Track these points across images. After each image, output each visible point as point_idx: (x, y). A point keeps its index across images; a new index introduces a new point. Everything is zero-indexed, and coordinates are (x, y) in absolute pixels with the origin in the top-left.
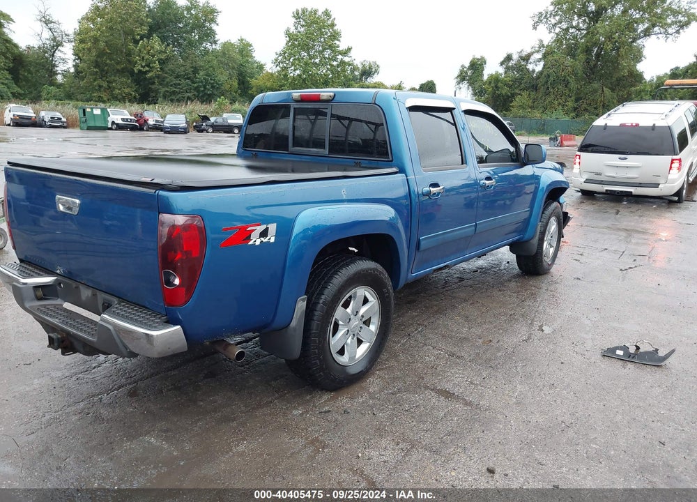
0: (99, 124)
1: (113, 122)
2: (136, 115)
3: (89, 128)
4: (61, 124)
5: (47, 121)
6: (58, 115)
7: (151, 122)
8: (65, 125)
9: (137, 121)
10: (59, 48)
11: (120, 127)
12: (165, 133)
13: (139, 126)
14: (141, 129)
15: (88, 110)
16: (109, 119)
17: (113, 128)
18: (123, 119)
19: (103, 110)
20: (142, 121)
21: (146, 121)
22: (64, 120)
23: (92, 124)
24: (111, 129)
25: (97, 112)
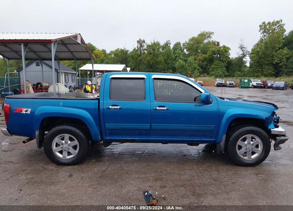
0: (246, 86)
1: (253, 85)
2: (263, 82)
3: (242, 87)
4: (233, 86)
5: (228, 84)
6: (233, 82)
7: (269, 85)
8: (234, 86)
9: (263, 85)
10: (245, 57)
11: (255, 87)
12: (273, 89)
13: (264, 86)
14: (264, 88)
15: (243, 80)
16: (251, 83)
17: (252, 87)
18: (257, 84)
19: (248, 80)
20: (265, 84)
21: (267, 84)
22: (234, 84)
23: (243, 86)
24: (251, 88)
25: (246, 81)
